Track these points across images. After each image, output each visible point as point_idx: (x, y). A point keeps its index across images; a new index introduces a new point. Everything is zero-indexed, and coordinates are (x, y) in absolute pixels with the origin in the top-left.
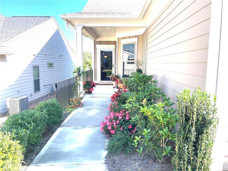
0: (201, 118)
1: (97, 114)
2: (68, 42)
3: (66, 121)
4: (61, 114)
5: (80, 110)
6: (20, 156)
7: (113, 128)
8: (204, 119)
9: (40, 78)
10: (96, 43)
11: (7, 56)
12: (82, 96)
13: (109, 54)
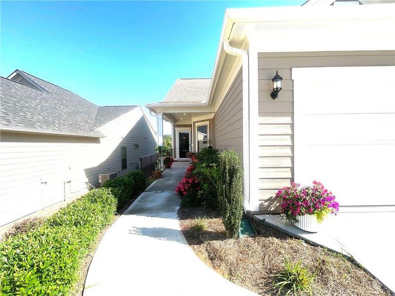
0: (232, 168)
1: (173, 183)
2: (150, 125)
3: (148, 188)
4: (145, 181)
5: (161, 180)
6: (114, 208)
7: (185, 190)
8: (234, 169)
9: (127, 157)
10: (175, 126)
11: (100, 139)
12: (162, 169)
13: (187, 135)
